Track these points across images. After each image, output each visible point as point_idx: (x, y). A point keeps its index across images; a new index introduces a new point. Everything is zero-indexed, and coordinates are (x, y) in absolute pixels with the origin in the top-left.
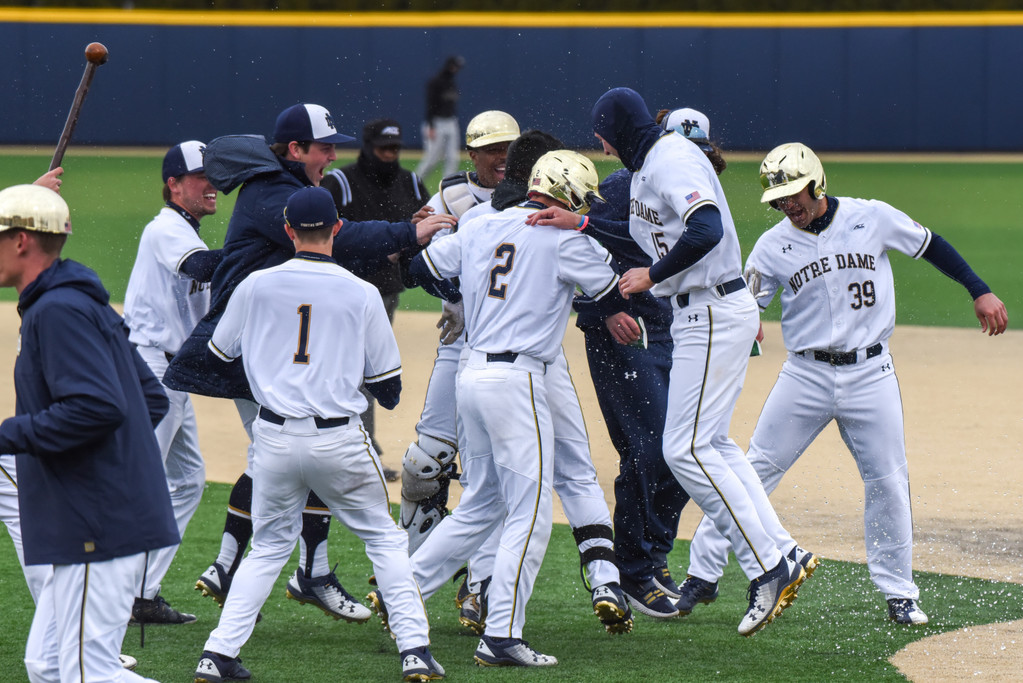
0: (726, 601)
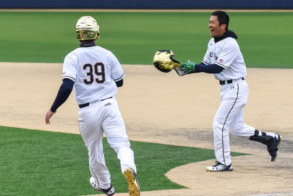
0: (112, 156)
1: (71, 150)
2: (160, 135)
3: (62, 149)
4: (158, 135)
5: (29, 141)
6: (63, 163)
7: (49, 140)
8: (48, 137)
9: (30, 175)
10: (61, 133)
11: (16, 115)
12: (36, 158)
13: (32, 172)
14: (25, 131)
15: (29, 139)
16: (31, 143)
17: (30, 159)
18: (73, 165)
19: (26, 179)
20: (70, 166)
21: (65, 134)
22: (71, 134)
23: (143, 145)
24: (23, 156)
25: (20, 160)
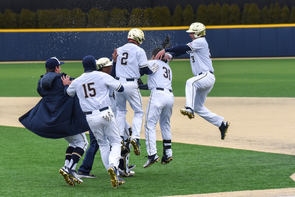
1: (221, 159)
2: (285, 148)
3: (214, 159)
4: (284, 148)
5: (191, 152)
6: (216, 168)
7: (205, 152)
8: (204, 150)
9: (193, 177)
10: (213, 147)
11: (181, 134)
12: (197, 165)
13: (194, 175)
14: (188, 145)
15: (191, 151)
16: (192, 154)
17: (192, 165)
18: (222, 170)
19: (190, 179)
20: (220, 171)
21: (216, 147)
22: (221, 147)
23: (273, 155)
24: (187, 163)
25: (185, 166)
